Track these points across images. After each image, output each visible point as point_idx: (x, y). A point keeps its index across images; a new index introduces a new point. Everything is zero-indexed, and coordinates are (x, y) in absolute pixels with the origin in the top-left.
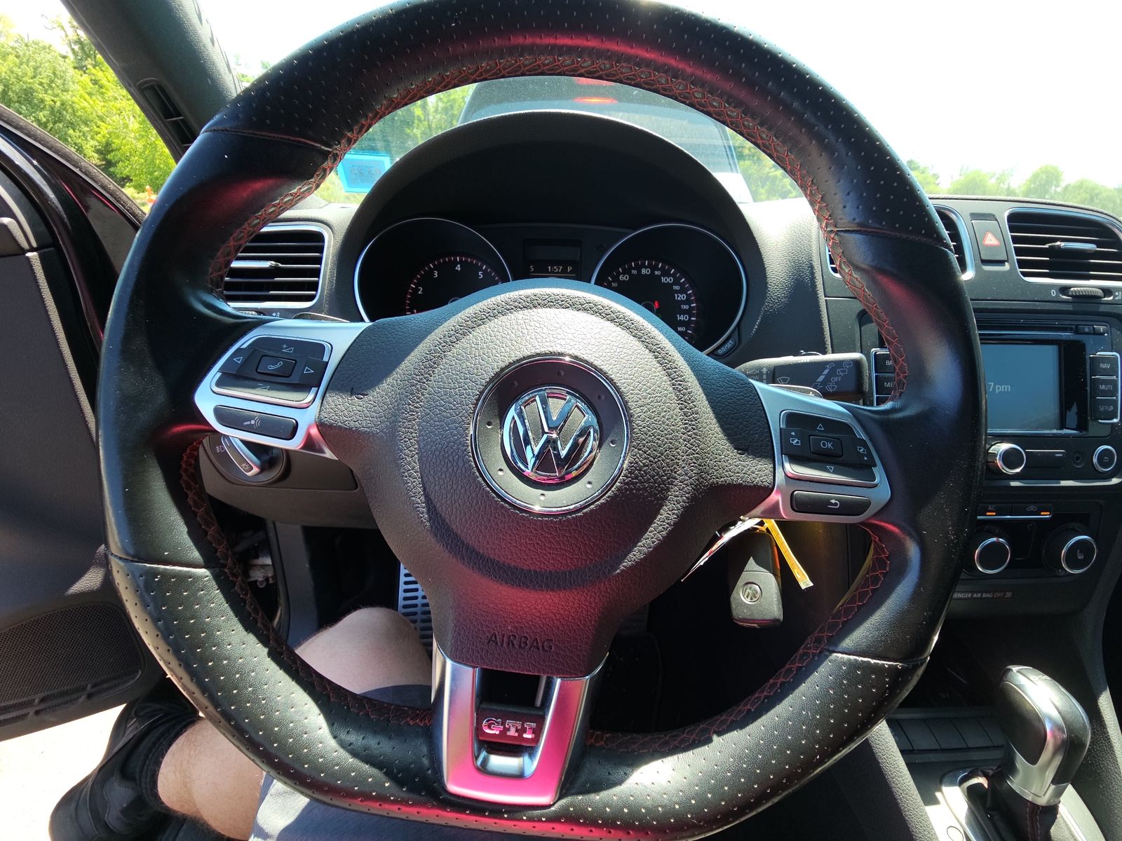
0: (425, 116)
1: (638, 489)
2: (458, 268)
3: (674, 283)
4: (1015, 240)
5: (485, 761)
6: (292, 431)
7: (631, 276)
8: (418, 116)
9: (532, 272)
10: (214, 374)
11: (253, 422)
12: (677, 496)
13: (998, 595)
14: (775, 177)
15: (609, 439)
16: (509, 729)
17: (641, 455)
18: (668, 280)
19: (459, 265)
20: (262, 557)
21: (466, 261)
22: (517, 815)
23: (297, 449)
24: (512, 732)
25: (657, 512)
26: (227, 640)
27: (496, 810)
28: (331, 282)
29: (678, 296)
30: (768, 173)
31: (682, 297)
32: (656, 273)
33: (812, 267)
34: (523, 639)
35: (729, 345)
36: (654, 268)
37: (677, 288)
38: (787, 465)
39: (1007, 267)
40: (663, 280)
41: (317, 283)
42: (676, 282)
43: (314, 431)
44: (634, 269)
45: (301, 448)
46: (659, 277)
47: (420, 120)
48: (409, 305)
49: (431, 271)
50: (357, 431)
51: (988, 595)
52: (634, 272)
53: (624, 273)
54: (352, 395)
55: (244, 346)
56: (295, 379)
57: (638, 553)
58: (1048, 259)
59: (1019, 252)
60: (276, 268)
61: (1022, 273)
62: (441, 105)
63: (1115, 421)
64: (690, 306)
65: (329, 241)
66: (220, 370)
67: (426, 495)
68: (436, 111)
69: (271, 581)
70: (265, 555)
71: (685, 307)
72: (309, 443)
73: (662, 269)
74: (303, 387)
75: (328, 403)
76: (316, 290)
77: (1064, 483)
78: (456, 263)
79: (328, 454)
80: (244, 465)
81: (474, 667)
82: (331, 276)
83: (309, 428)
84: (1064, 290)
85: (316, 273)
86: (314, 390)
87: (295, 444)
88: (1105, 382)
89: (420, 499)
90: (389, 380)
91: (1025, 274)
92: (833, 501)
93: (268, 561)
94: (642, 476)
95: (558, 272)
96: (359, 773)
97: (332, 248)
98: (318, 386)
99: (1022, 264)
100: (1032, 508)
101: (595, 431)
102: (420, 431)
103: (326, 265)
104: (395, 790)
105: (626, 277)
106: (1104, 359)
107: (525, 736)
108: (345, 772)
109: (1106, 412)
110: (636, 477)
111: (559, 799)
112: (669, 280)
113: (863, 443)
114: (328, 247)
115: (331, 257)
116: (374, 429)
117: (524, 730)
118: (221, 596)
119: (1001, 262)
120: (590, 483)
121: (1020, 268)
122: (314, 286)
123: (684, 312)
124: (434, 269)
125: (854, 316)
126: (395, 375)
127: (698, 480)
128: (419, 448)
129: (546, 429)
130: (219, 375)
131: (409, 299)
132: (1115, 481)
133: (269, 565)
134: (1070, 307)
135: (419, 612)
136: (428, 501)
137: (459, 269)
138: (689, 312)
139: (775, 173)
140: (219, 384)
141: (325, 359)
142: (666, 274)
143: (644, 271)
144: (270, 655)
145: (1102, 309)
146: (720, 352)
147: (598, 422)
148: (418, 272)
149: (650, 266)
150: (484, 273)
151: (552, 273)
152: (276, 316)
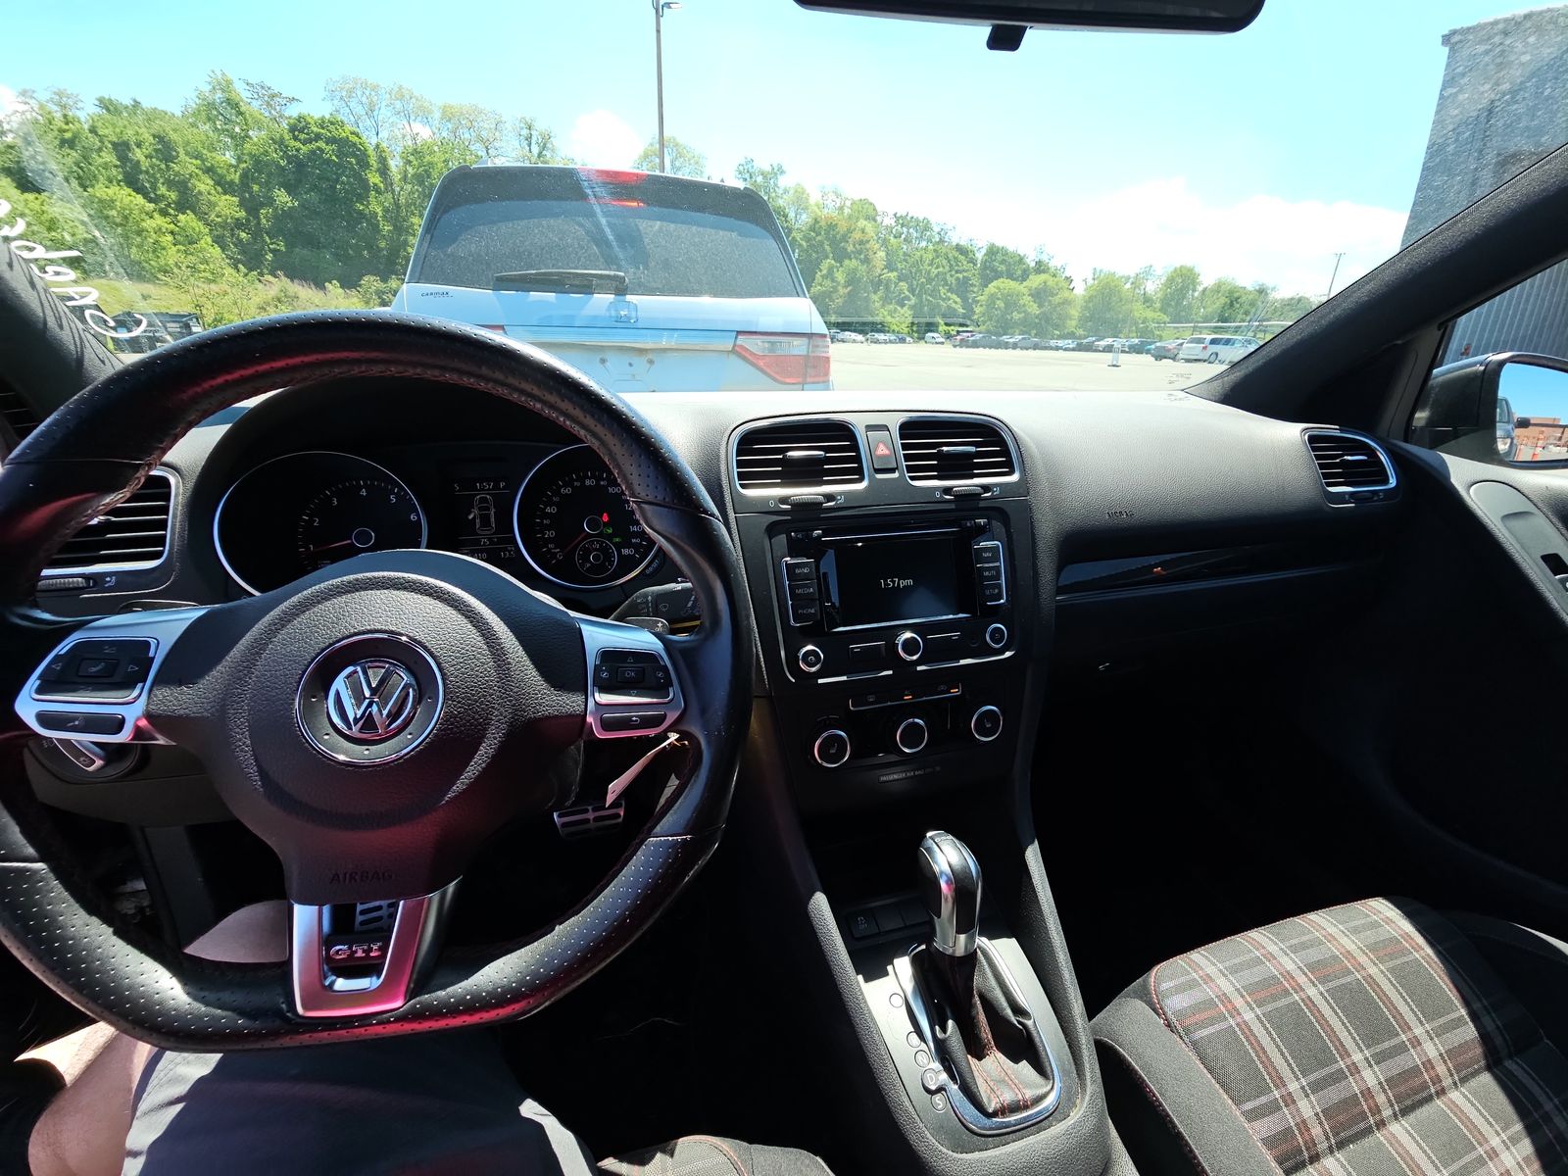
0: (385, 185)
1: (456, 733)
2: (364, 493)
4: (905, 447)
5: (333, 983)
6: (118, 725)
7: (574, 488)
8: (375, 185)
9: (458, 492)
10: (33, 682)
11: (77, 723)
12: (494, 734)
13: (928, 770)
14: (889, 280)
15: (427, 696)
16: (356, 952)
17: (455, 706)
18: (616, 490)
19: (363, 490)
20: (131, 880)
21: (373, 484)
22: (368, 1022)
23: (127, 741)
24: (360, 954)
25: (478, 749)
26: (70, 923)
27: (347, 1022)
28: (181, 536)
29: (629, 506)
30: (880, 275)
31: (632, 507)
32: (602, 483)
34: (365, 874)
35: (655, 565)
36: (599, 479)
38: (597, 695)
39: (896, 475)
40: (611, 490)
41: (164, 537)
43: (143, 723)
44: (576, 480)
45: (131, 740)
46: (605, 488)
47: (378, 191)
49: (329, 498)
50: (187, 717)
51: (920, 772)
52: (577, 484)
53: (565, 486)
54: (180, 685)
55: (62, 652)
56: (116, 679)
57: (459, 786)
58: (935, 462)
59: (907, 458)
60: (108, 522)
61: (909, 477)
62: (410, 170)
63: (1002, 601)
65: (177, 488)
66: (39, 678)
67: (259, 765)
68: (405, 178)
69: (148, 913)
70: (136, 878)
72: (138, 733)
73: (608, 479)
74: (128, 684)
75: (156, 696)
76: (164, 546)
77: (963, 662)
78: (360, 487)
79: (161, 741)
80: (82, 759)
81: (321, 905)
82: (182, 529)
83: (138, 719)
84: (947, 490)
85: (163, 525)
86: (140, 685)
87: (124, 737)
88: (989, 569)
89: (253, 770)
90: (219, 668)
91: (912, 478)
92: (634, 719)
93: (141, 885)
94: (458, 722)
95: (489, 489)
96: (213, 1017)
97: (180, 497)
98: (145, 681)
99: (910, 469)
100: (942, 687)
101: (414, 690)
102: (250, 710)
103: (174, 517)
104: (248, 1023)
105: (569, 490)
106: (986, 549)
107: (372, 954)
108: (199, 1018)
109: (992, 595)
110: (452, 724)
111: (409, 1001)
113: (665, 669)
114: (176, 495)
115: (180, 508)
116: (205, 714)
117: (371, 950)
118: (60, 886)
119: (892, 470)
120: (410, 734)
121: (908, 472)
122: (161, 541)
123: (637, 523)
124: (332, 496)
125: (764, 530)
126: (224, 663)
127: (512, 718)
128: (249, 726)
129: (367, 693)
130: (38, 682)
132: (1008, 654)
133: (143, 890)
134: (953, 506)
135: (385, 917)
136: (262, 772)
137: (365, 494)
139: (889, 274)
140: (39, 691)
141: (151, 654)
142: (614, 484)
143: (588, 482)
144: (115, 933)
145: (982, 504)
146: (648, 572)
147: (417, 683)
148: (311, 501)
149: (594, 476)
150: (397, 496)
151: (481, 490)
152: (111, 581)
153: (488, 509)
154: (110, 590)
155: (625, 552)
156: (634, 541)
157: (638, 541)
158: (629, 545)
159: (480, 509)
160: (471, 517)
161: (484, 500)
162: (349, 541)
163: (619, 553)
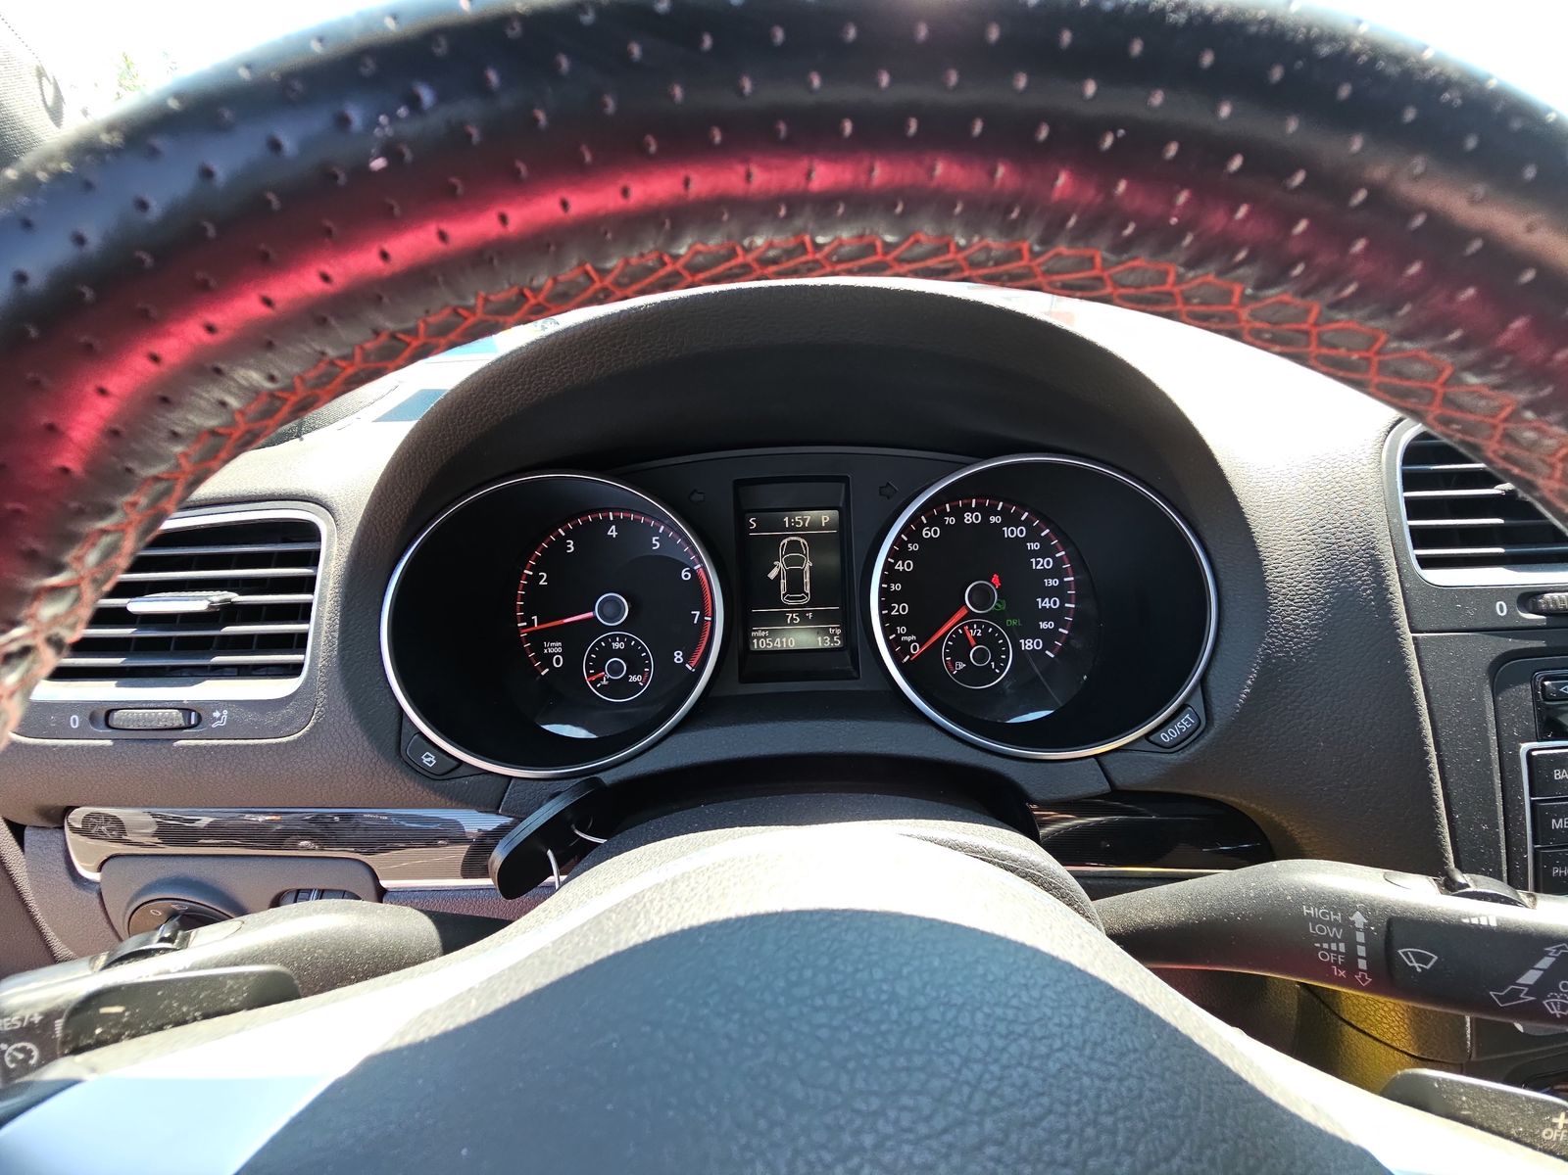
2: (613, 532)
3: (1028, 539)
7: (944, 528)
9: (753, 531)
18: (1017, 532)
19: (613, 527)
21: (627, 519)
28: (332, 631)
29: (1037, 563)
31: (1043, 564)
32: (993, 519)
33: (1376, 565)
35: (1185, 723)
36: (987, 512)
37: (1034, 546)
40: (1007, 532)
41: (305, 635)
42: (1033, 535)
44: (950, 515)
46: (998, 527)
48: (522, 608)
49: (562, 541)
52: (950, 520)
53: (930, 525)
64: (1061, 581)
65: (330, 545)
71: (1053, 582)
73: (1004, 513)
76: (304, 653)
78: (607, 524)
82: (334, 618)
85: (304, 613)
95: (803, 528)
97: (333, 562)
103: (324, 594)
105: (935, 532)
112: (1019, 532)
114: (327, 560)
122: (300, 643)
123: (1050, 593)
124: (567, 537)
125: (1482, 674)
131: (523, 598)
137: (614, 534)
138: (1059, 592)
142: (1011, 520)
143: (968, 518)
146: (1165, 737)
148: (537, 546)
149: (980, 508)
150: (663, 538)
151: (792, 528)
152: (221, 717)
153: (801, 562)
154: (220, 734)
155: (1028, 645)
156: (1043, 625)
157: (1050, 625)
158: (1036, 633)
159: (788, 562)
160: (772, 575)
161: (794, 546)
162: (590, 614)
163: (1017, 646)
